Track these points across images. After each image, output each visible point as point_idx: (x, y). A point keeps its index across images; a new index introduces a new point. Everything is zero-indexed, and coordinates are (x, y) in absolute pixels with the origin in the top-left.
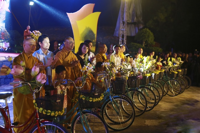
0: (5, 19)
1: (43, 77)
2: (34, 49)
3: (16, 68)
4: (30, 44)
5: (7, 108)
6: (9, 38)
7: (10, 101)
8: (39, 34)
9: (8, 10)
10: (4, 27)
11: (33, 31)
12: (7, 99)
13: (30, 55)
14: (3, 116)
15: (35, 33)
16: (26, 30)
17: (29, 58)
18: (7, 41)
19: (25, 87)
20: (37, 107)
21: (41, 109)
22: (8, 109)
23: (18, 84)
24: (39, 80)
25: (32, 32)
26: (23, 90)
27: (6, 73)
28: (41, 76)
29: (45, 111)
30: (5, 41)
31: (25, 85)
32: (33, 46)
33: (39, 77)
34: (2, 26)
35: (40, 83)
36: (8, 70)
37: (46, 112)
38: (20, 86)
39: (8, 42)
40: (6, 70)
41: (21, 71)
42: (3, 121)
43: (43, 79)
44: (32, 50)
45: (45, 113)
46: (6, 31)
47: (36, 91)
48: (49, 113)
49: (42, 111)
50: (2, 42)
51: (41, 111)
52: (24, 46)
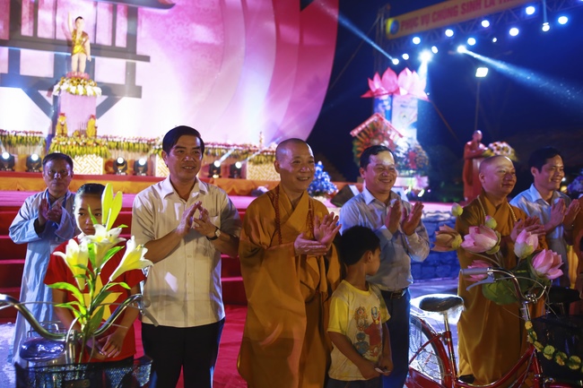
0: (415, 120)
1: (552, 261)
2: (510, 183)
3: (478, 232)
4: (498, 170)
5: (448, 334)
6: (427, 164)
7: (454, 318)
8: (507, 151)
9: (424, 96)
10: (415, 137)
11: (491, 145)
12: (449, 311)
13: (500, 199)
14: (437, 354)
15: (495, 148)
16: (469, 143)
17: (497, 208)
18: (423, 172)
19: (501, 284)
20: (538, 341)
21: (550, 349)
22: (450, 337)
23: (482, 276)
24: (539, 267)
25: (486, 145)
26: (495, 291)
27: (448, 244)
28: (548, 257)
29: (562, 357)
30: (417, 173)
31: (503, 278)
32: (507, 173)
33: (540, 260)
34: (410, 136)
35: (543, 276)
36: (454, 238)
37: (566, 361)
38: (490, 280)
39: (425, 175)
40: (450, 237)
41: (491, 242)
42: (438, 366)
43: (553, 266)
44: (503, 185)
45: (563, 363)
46: (420, 147)
47: (531, 298)
48: (576, 363)
49: (554, 355)
50: (411, 176)
51: (550, 355)
52: (482, 177)
